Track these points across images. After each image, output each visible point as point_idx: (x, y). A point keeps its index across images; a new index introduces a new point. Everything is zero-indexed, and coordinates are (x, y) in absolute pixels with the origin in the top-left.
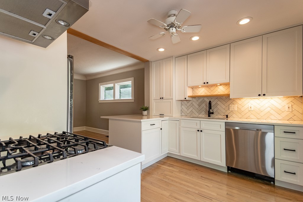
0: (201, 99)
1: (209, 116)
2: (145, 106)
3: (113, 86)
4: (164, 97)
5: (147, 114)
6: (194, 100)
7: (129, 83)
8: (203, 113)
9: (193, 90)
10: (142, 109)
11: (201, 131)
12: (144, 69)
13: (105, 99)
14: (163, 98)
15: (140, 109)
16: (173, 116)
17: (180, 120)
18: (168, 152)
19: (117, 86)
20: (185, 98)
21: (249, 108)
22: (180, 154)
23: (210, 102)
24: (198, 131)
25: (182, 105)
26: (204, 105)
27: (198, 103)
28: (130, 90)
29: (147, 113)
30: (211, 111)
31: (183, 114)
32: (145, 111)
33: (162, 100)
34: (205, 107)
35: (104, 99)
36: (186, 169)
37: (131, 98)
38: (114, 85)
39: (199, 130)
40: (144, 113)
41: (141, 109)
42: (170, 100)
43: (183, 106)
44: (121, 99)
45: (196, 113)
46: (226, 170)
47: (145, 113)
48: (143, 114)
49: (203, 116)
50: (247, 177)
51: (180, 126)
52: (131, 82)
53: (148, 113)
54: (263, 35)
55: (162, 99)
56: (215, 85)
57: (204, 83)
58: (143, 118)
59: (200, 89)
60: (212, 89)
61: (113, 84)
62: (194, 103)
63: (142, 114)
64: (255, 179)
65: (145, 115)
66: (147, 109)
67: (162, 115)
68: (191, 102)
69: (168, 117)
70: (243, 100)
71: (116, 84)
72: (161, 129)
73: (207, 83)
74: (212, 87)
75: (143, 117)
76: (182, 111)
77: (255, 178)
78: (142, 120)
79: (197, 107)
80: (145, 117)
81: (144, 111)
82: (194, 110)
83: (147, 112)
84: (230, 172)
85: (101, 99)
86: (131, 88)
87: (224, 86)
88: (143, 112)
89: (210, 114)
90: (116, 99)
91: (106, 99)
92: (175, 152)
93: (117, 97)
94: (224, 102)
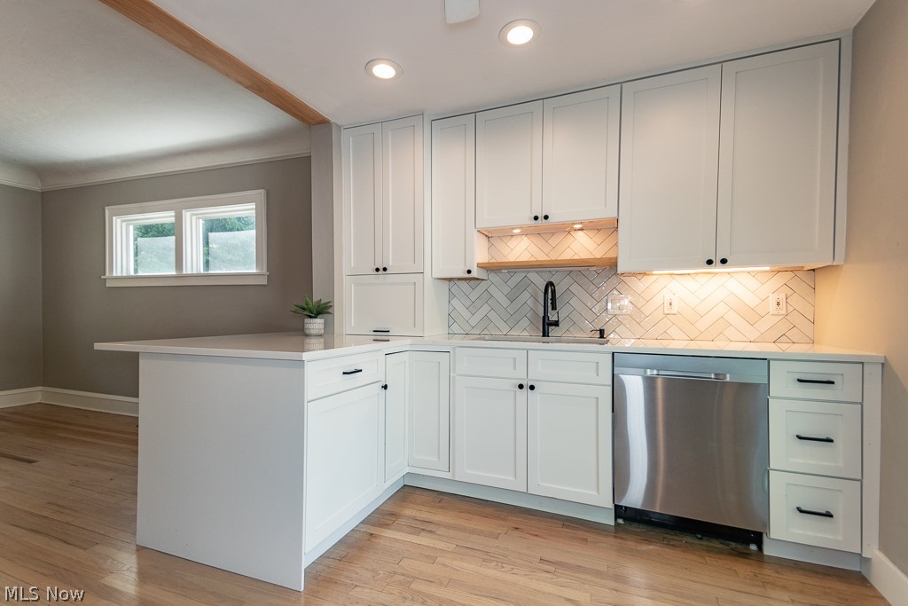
0: (518, 277)
1: (545, 334)
2: (316, 299)
3: (172, 220)
4: (390, 264)
5: (323, 332)
6: (494, 277)
7: (247, 209)
8: (525, 322)
9: (491, 245)
10: (304, 309)
11: (532, 388)
12: (307, 160)
13: (136, 271)
14: (385, 269)
15: (295, 312)
16: (426, 335)
17: (454, 349)
18: (407, 470)
19: (194, 223)
20: (469, 272)
21: (667, 305)
22: (454, 476)
23: (550, 284)
24: (521, 387)
25: (451, 295)
26: (526, 296)
27: (507, 290)
28: (248, 238)
29: (322, 326)
30: (553, 317)
31: (455, 328)
32: (315, 317)
33: (381, 276)
34: (532, 302)
35: (132, 273)
36: (481, 533)
37: (254, 271)
38: (176, 216)
39: (524, 383)
40: (311, 326)
41: (300, 311)
42: (413, 278)
43: (455, 302)
44: (210, 272)
45: (501, 324)
46: (609, 520)
47: (316, 325)
48: (307, 332)
49: (525, 333)
50: (676, 535)
51: (454, 372)
52: (253, 206)
53: (329, 327)
54: (724, 64)
55: (381, 272)
56: (566, 229)
57: (536, 218)
58: (306, 347)
59: (513, 243)
60: (554, 241)
61: (173, 213)
62: (493, 290)
63: (302, 332)
64: (701, 539)
65: (313, 332)
66: (322, 310)
67: (381, 334)
68: (483, 285)
69: (409, 341)
70: (648, 280)
71: (187, 215)
72: (385, 387)
73: (546, 217)
74: (553, 234)
75: (308, 340)
76: (451, 318)
77: (699, 536)
78: (306, 356)
79: (505, 302)
80: (313, 341)
81: (311, 317)
82: (492, 315)
83: (321, 321)
84: (620, 521)
85: (117, 273)
86: (253, 233)
87: (592, 233)
88: (307, 320)
89: (547, 326)
90: (189, 272)
91: (140, 273)
92: (434, 469)
93: (194, 264)
94: (592, 287)
